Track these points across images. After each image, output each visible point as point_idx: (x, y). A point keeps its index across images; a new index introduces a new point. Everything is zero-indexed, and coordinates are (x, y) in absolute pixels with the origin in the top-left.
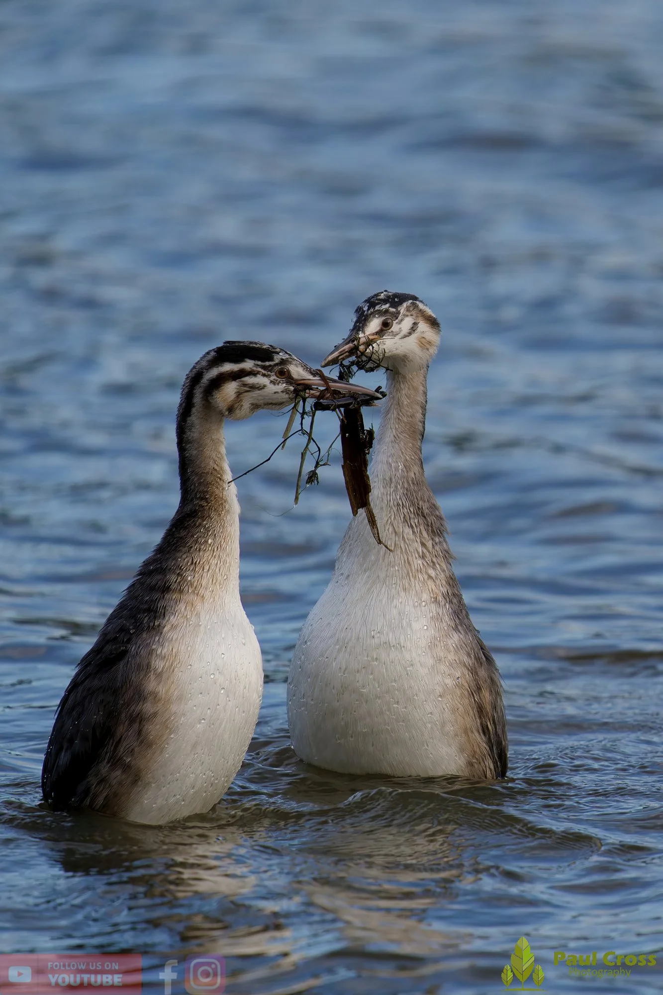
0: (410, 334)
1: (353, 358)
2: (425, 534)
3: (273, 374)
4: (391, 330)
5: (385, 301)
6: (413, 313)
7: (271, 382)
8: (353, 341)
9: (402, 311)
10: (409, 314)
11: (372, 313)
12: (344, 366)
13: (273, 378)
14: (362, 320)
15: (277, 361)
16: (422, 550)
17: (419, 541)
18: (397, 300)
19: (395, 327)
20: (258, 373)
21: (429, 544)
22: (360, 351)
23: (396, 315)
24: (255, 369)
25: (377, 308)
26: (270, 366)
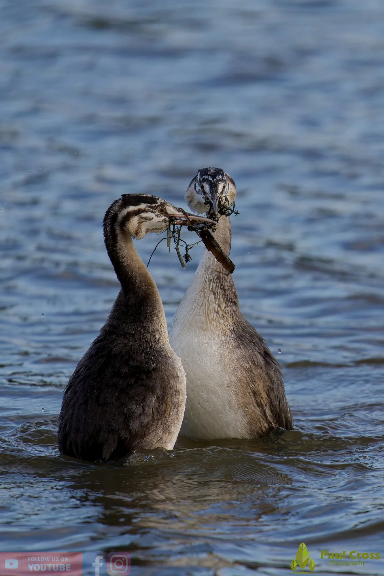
2: (222, 300)
3: (157, 211)
7: (156, 216)
13: (157, 213)
15: (159, 204)
16: (218, 309)
17: (217, 303)
20: (149, 210)
21: (223, 306)
24: (146, 208)
26: (155, 206)
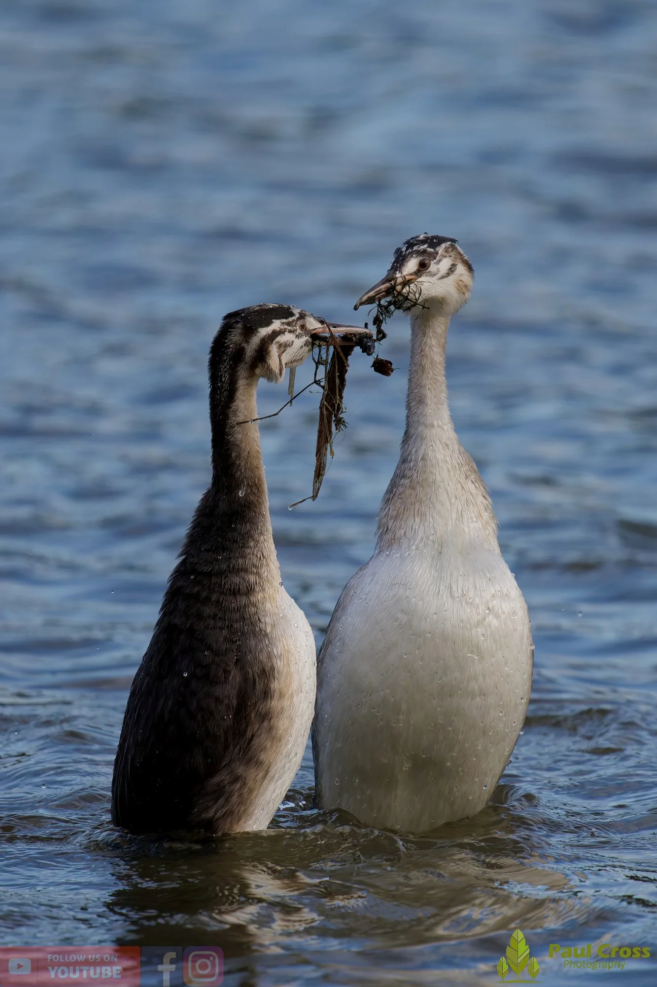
0: (448, 274)
1: (389, 299)
3: (298, 328)
4: (429, 270)
5: (423, 242)
6: (452, 254)
7: (296, 337)
8: (391, 281)
9: (440, 252)
10: (448, 255)
11: (410, 253)
12: (382, 306)
13: (297, 332)
14: (400, 260)
15: (297, 315)
18: (434, 241)
19: (433, 267)
20: (286, 330)
22: (397, 291)
23: (434, 256)
24: (282, 327)
25: (415, 248)
